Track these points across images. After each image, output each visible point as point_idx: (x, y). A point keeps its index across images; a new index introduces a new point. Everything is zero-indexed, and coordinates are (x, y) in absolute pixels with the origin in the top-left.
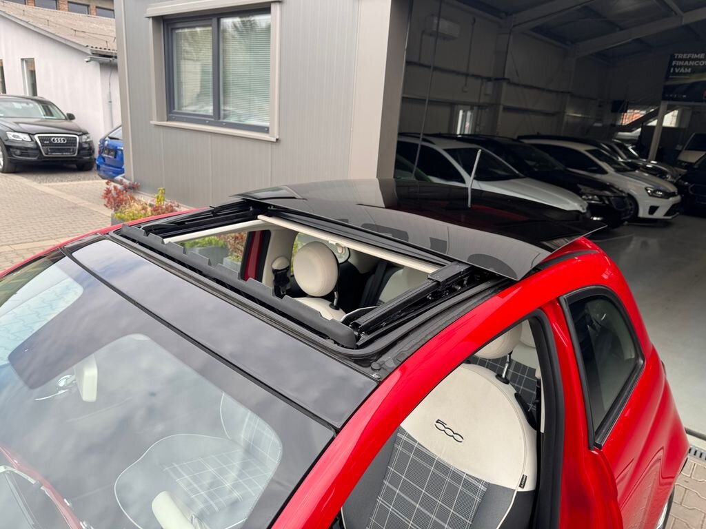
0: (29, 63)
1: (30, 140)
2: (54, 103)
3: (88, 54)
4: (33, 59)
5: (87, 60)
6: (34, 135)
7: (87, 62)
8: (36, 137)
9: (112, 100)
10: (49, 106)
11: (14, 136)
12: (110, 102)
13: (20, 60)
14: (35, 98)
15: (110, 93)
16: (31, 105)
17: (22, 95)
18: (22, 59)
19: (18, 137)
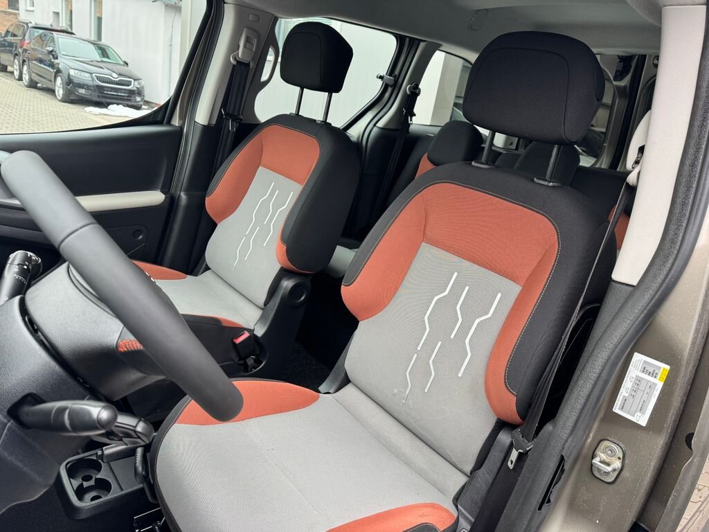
7: (154, 1)
9: (173, 44)
12: (171, 45)
15: (172, 36)
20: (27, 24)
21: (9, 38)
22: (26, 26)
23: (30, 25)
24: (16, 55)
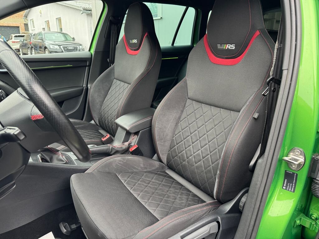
0: (59, 20)
1: (59, 48)
2: (68, 34)
3: (81, 10)
4: (60, 17)
5: (81, 13)
6: (60, 46)
7: (81, 14)
8: (61, 46)
10: (66, 35)
11: (53, 47)
13: (55, 19)
14: (62, 32)
15: (91, 27)
16: (59, 35)
17: (57, 31)
18: (56, 19)
19: (54, 47)
20: (31, 34)
21: (25, 41)
22: (31, 35)
23: (32, 34)
24: (28, 48)
